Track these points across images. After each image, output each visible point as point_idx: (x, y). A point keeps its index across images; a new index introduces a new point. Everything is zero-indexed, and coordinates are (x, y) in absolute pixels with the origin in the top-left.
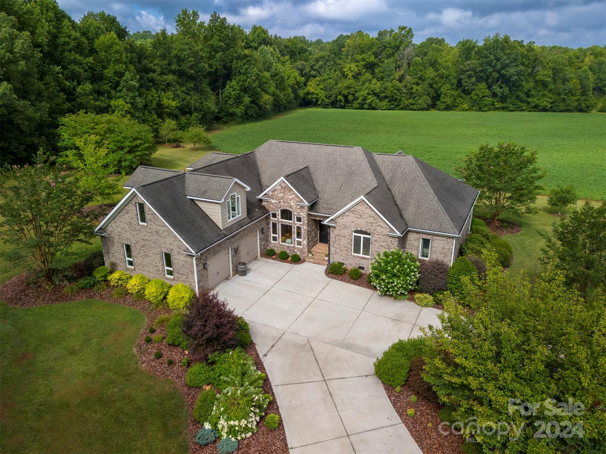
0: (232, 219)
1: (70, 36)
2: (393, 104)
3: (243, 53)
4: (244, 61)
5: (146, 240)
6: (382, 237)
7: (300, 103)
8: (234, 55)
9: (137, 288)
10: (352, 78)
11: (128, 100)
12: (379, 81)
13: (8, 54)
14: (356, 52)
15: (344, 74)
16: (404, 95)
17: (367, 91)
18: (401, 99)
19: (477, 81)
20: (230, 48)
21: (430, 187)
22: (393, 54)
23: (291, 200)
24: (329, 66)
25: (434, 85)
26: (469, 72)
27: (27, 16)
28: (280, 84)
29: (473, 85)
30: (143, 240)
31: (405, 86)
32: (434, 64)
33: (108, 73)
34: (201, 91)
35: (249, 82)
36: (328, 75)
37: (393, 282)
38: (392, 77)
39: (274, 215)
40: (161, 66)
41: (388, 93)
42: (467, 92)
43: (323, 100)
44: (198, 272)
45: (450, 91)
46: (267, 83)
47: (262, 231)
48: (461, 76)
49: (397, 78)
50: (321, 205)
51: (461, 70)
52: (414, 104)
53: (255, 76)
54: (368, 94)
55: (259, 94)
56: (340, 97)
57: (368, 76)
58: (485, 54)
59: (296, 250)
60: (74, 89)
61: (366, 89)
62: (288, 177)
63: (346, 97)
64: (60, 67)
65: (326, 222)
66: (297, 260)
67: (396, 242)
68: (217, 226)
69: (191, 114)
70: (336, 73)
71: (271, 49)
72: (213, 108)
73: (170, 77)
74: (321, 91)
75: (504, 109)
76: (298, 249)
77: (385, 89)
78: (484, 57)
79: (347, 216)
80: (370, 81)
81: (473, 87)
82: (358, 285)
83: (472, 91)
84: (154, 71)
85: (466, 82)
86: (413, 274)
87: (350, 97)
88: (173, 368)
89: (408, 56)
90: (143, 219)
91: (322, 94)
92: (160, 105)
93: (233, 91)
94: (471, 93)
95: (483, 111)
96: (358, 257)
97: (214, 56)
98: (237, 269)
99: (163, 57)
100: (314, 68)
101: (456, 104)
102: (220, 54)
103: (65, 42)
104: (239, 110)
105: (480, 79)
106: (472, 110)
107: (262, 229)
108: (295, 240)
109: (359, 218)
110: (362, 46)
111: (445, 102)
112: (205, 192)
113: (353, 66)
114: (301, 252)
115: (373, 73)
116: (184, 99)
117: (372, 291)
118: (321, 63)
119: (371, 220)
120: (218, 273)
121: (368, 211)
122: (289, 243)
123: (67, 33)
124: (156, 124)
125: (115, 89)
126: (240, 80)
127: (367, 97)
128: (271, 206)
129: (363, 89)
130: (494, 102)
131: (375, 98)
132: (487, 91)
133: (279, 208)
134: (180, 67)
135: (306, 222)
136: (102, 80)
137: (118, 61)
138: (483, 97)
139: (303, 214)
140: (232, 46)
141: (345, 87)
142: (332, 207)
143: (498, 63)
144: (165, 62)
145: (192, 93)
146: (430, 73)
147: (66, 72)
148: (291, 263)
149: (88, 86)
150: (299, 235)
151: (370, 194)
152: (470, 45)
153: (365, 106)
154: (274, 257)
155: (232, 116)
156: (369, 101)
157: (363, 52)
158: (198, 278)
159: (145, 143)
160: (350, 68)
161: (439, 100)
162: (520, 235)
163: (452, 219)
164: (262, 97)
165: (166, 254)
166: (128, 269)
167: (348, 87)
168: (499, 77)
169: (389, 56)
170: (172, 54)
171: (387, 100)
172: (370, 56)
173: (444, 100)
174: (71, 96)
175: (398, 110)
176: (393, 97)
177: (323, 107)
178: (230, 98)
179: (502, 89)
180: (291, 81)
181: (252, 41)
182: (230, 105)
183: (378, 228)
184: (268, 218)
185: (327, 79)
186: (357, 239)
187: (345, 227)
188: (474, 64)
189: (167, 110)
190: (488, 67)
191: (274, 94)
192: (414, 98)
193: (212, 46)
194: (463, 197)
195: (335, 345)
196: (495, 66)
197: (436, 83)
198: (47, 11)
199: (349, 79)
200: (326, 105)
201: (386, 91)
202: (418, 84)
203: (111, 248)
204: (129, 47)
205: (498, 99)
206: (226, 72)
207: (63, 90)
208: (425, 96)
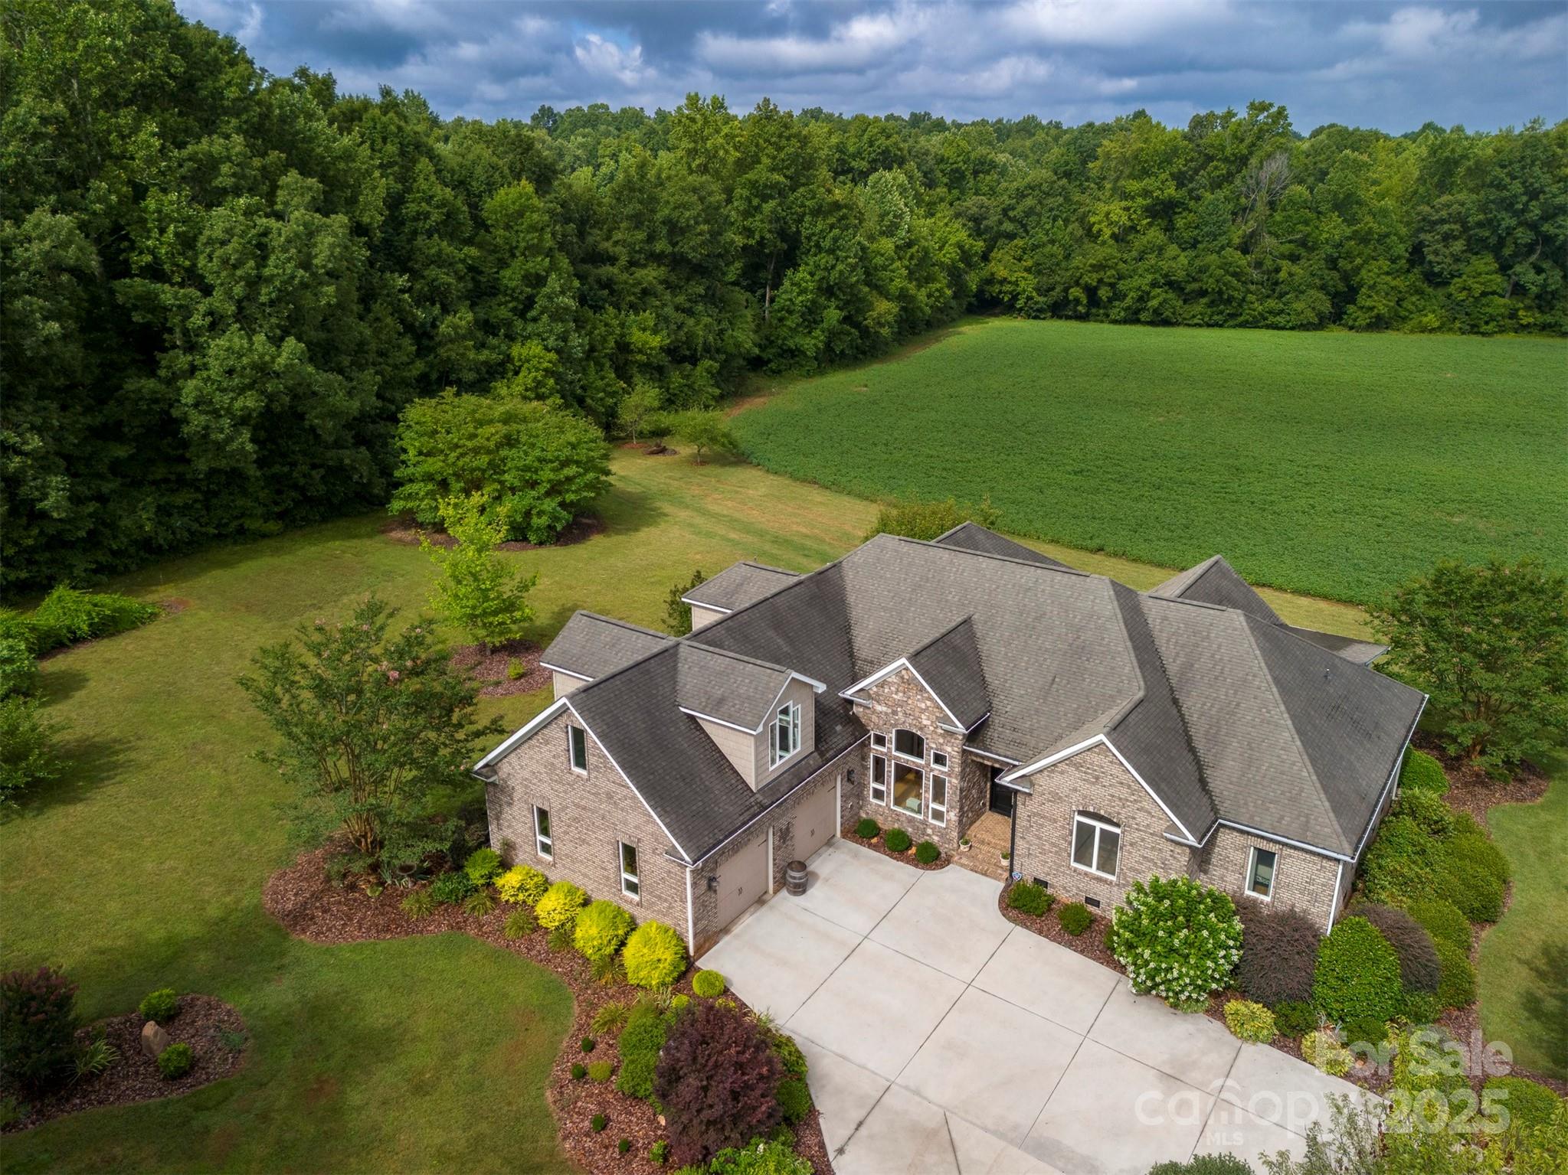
0: (778, 763)
1: (431, 197)
2: (1221, 313)
3: (830, 199)
4: (832, 220)
5: (584, 808)
6: (1149, 839)
7: (970, 304)
8: (807, 203)
9: (557, 917)
10: (1111, 242)
11: (551, 342)
12: (1184, 250)
13: (301, 272)
14: (1127, 172)
15: (1090, 230)
16: (1253, 288)
17: (1150, 277)
18: (1244, 299)
19: (1469, 250)
20: (798, 187)
21: (1283, 708)
22: (1229, 178)
23: (922, 711)
24: (1051, 210)
25: (1341, 263)
26: (1446, 227)
27: (342, 165)
28: (921, 269)
29: (1457, 260)
30: (577, 806)
31: (1259, 265)
32: (1345, 205)
33: (510, 279)
34: (721, 301)
35: (841, 272)
36: (1047, 234)
37: (1170, 969)
38: (1223, 240)
39: (880, 741)
40: (631, 246)
41: (1210, 284)
42: (1436, 280)
43: (1029, 298)
44: (696, 899)
45: (1389, 278)
46: (885, 268)
47: (849, 777)
48: (1422, 236)
49: (1237, 241)
50: (996, 732)
51: (1424, 220)
52: (1282, 311)
53: (855, 256)
54: (1154, 285)
55: (862, 300)
56: (1075, 292)
57: (1155, 235)
58: (1496, 177)
59: (929, 831)
60: (434, 326)
61: (1147, 270)
62: (919, 657)
63: (1091, 292)
64: (406, 277)
65: (1006, 780)
66: (930, 857)
67: (1184, 858)
68: (744, 782)
69: (694, 361)
70: (1070, 228)
71: (902, 178)
72: (748, 345)
73: (650, 274)
74: (1025, 275)
75: (1545, 328)
76: (934, 828)
77: (1200, 271)
78: (1491, 185)
79: (1062, 773)
80: (1161, 249)
81: (1455, 267)
82: (1082, 952)
83: (1453, 276)
84: (612, 260)
85: (1436, 253)
86: (1222, 953)
87: (1104, 293)
88: (630, 1163)
89: (1271, 183)
90: (581, 762)
91: (1028, 284)
92: (623, 347)
93: (799, 294)
94: (1449, 283)
95: (1484, 334)
96: (1086, 874)
97: (758, 208)
98: (784, 877)
99: (637, 220)
100: (1011, 214)
101: (1403, 313)
102: (772, 203)
103: (418, 213)
104: (811, 343)
105: (1476, 247)
106: (1450, 330)
107: (850, 772)
108: (927, 807)
109: (1093, 783)
110: (1143, 156)
111: (1371, 309)
112: (721, 701)
113: (1116, 210)
114: (942, 836)
115: (1169, 228)
116: (679, 327)
117: (1116, 975)
118: (1029, 202)
119: (1124, 792)
120: (740, 891)
121: (1115, 770)
122: (913, 810)
123: (424, 192)
124: (613, 394)
125: (522, 315)
126: (817, 266)
127: (1148, 293)
128: (874, 718)
129: (1140, 271)
130: (1517, 310)
131: (1171, 295)
132: (1498, 278)
133: (894, 725)
134: (674, 245)
135: (957, 769)
136: (495, 295)
137: (534, 250)
138: (1484, 294)
139: (952, 750)
140: (803, 180)
141: (1091, 266)
142: (1025, 741)
143: (1534, 203)
144: (641, 236)
145: (700, 307)
146: (1333, 228)
147: (418, 286)
148: (916, 866)
149: (464, 317)
150: (939, 796)
151: (1123, 726)
152: (1453, 151)
153: (1143, 316)
154: (874, 840)
155: (793, 356)
156: (1154, 303)
157: (1146, 173)
158: (695, 913)
159: (587, 471)
160: (1107, 214)
161: (1353, 302)
162: (1542, 807)
163: (1337, 809)
164: (870, 307)
165: (625, 846)
166: (540, 862)
167: (1099, 267)
168: (1536, 242)
169: (1216, 185)
170: (659, 216)
171: (1204, 300)
172: (1163, 183)
173: (1369, 303)
174: (425, 342)
175: (1234, 327)
176: (1220, 293)
177: (1029, 316)
178: (790, 312)
179: (1544, 275)
180: (949, 255)
181: (854, 157)
182: (790, 329)
183: (1140, 815)
184: (865, 745)
185: (1044, 245)
186: (1085, 833)
187: (1056, 798)
188: (1463, 205)
189: (639, 357)
190: (1504, 214)
191: (903, 296)
192: (1281, 296)
193: (754, 184)
194: (1377, 725)
195: (1011, 1142)
196: (1523, 211)
197: (1349, 256)
198: (385, 140)
199: (1104, 243)
200: (1038, 310)
201: (1204, 277)
202: (1294, 258)
203: (506, 809)
204: (559, 210)
205: (1528, 302)
206: (785, 246)
207: (409, 328)
208: (1312, 292)
